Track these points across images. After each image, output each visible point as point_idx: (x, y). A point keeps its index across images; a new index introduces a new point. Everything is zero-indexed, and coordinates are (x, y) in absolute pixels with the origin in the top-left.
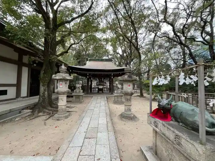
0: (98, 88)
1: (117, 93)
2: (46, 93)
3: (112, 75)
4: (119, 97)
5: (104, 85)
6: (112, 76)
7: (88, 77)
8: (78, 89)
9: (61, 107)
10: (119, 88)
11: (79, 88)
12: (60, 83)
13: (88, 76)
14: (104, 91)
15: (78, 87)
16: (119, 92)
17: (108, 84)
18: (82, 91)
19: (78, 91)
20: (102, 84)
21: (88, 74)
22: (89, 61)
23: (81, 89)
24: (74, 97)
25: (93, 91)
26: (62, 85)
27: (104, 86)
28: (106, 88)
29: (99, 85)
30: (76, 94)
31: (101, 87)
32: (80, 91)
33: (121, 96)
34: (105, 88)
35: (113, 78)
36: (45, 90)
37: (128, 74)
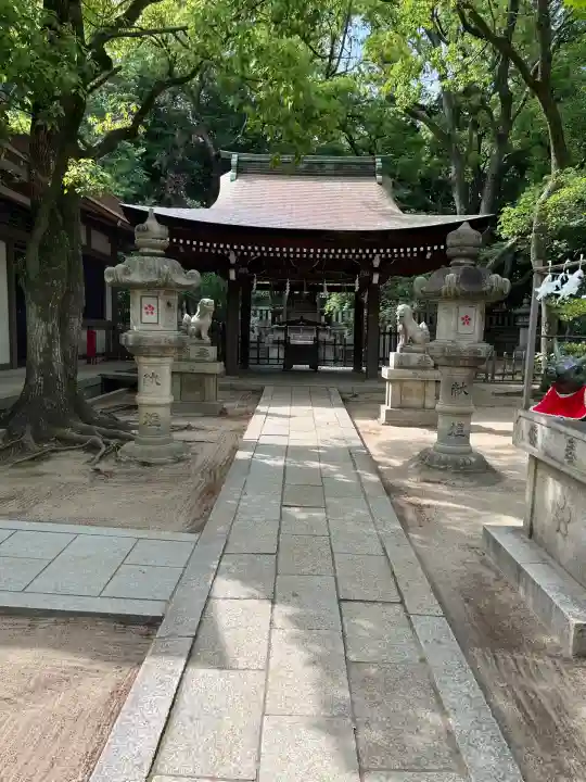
0: (286, 343)
2: (58, 351)
3: (376, 263)
4: (410, 387)
6: (376, 270)
7: (232, 275)
9: (151, 411)
12: (147, 301)
13: (236, 267)
14: (324, 360)
18: (212, 351)
19: (193, 354)
20: (309, 317)
21: (232, 260)
22: (232, 174)
23: (208, 339)
25: (258, 359)
26: (155, 311)
27: (323, 335)
29: (292, 325)
30: (185, 367)
35: (381, 281)
36: (50, 337)
37: (462, 261)
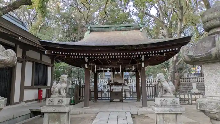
0: (111, 91)
1: (162, 106)
3: (143, 58)
4: (168, 116)
5: (124, 84)
6: (143, 62)
7: (86, 66)
8: (58, 94)
10: (166, 91)
11: (59, 92)
13: (88, 63)
14: (125, 97)
15: (57, 90)
16: (169, 103)
17: (132, 82)
18: (66, 101)
19: (56, 102)
20: (119, 82)
21: (86, 60)
22: (89, 32)
23: (64, 95)
24: (46, 115)
25: (101, 97)
27: (125, 88)
28: (129, 91)
29: (113, 84)
30: (50, 109)
31: (117, 89)
32: (60, 102)
33: (177, 114)
34: (125, 91)
35: (146, 66)
